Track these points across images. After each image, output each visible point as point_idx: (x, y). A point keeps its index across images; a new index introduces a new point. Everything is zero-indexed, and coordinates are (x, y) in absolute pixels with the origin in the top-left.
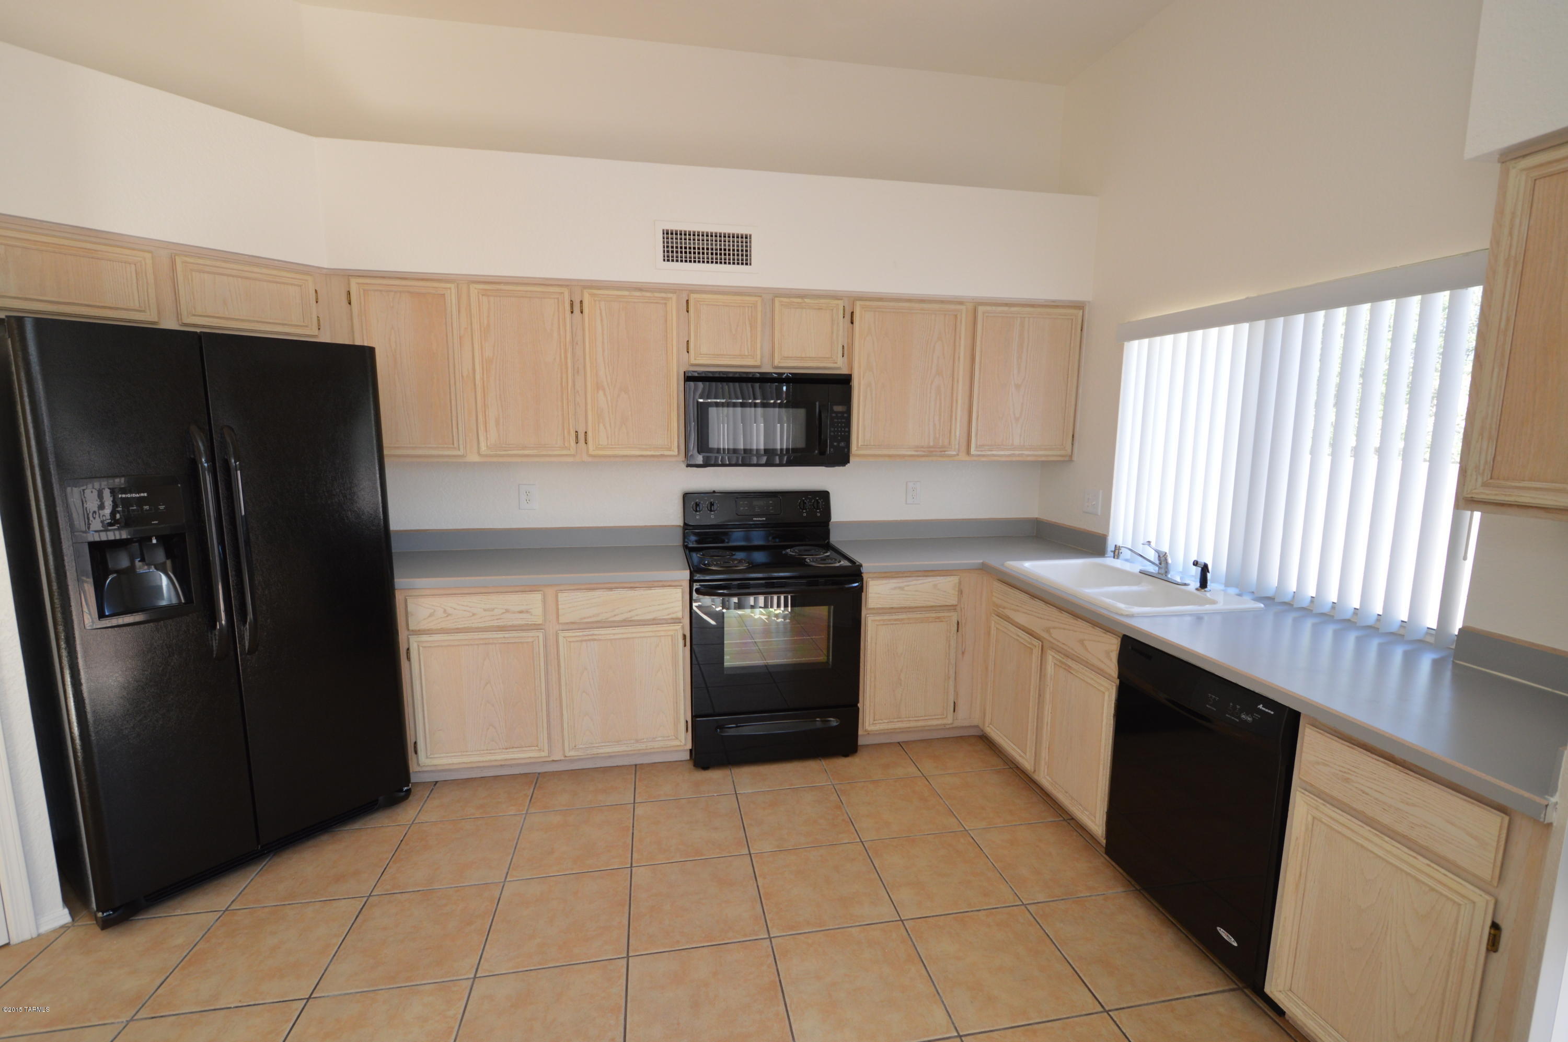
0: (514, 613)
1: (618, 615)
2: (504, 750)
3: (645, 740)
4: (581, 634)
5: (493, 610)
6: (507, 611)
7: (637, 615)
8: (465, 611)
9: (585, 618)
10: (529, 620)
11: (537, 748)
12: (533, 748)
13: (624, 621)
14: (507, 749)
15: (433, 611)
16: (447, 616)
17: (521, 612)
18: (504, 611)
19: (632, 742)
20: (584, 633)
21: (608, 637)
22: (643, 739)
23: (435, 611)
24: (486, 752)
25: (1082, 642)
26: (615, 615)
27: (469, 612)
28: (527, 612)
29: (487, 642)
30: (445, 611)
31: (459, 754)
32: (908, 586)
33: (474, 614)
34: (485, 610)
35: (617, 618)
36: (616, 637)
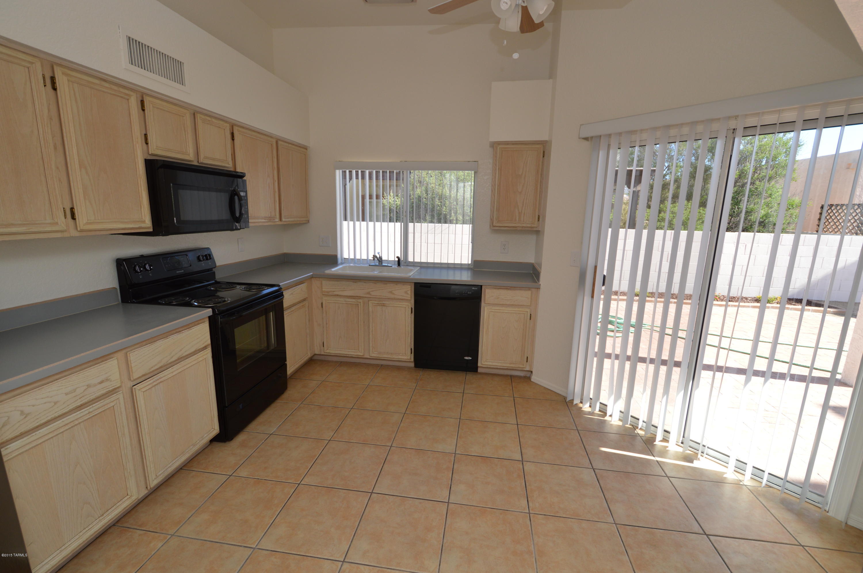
0: (95, 385)
1: (174, 356)
2: (101, 518)
3: (198, 442)
4: (152, 381)
5: (75, 390)
6: (89, 386)
7: (185, 351)
8: (45, 403)
9: (152, 367)
10: (110, 387)
11: (128, 497)
12: (126, 498)
13: (178, 359)
14: (103, 515)
15: (7, 418)
16: (25, 417)
17: (101, 383)
18: (85, 387)
19: (191, 447)
20: (154, 380)
21: (169, 376)
22: (197, 442)
23: (9, 417)
24: (85, 531)
25: (391, 292)
26: (172, 357)
27: (50, 402)
28: (107, 380)
29: (72, 425)
30: (22, 412)
31: (58, 551)
32: (294, 292)
33: (55, 403)
34: (67, 394)
35: (173, 359)
36: (174, 373)
